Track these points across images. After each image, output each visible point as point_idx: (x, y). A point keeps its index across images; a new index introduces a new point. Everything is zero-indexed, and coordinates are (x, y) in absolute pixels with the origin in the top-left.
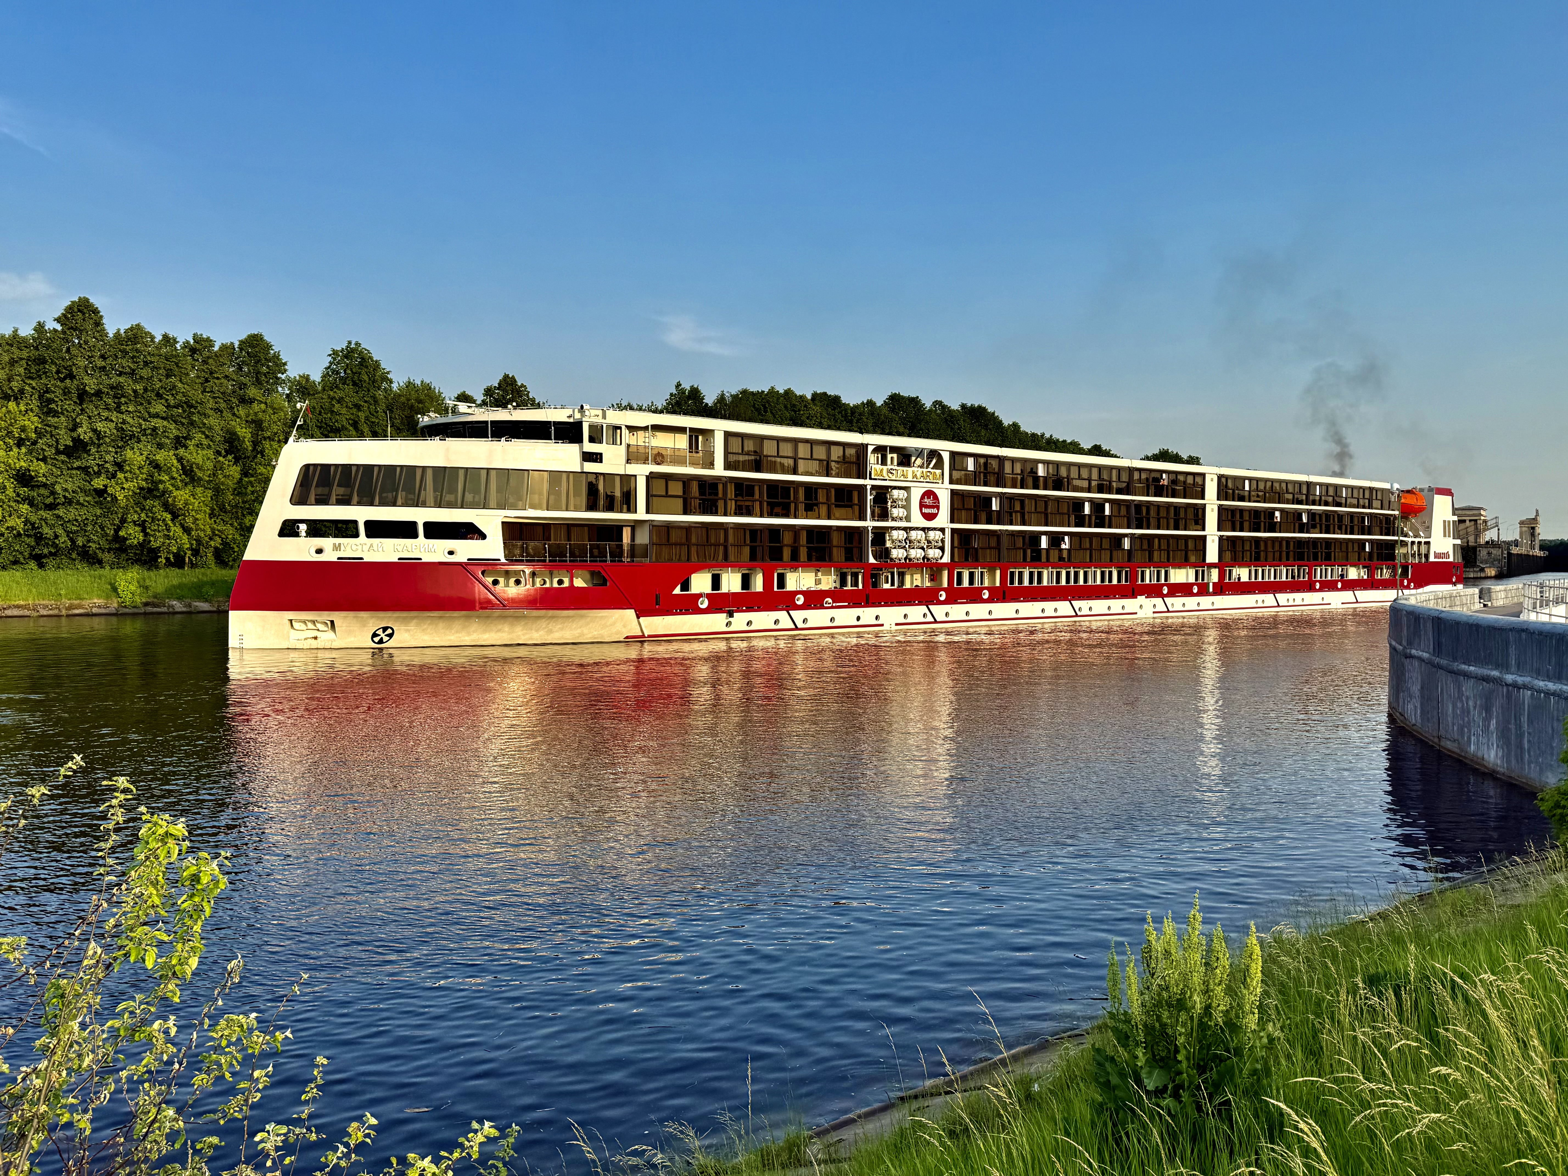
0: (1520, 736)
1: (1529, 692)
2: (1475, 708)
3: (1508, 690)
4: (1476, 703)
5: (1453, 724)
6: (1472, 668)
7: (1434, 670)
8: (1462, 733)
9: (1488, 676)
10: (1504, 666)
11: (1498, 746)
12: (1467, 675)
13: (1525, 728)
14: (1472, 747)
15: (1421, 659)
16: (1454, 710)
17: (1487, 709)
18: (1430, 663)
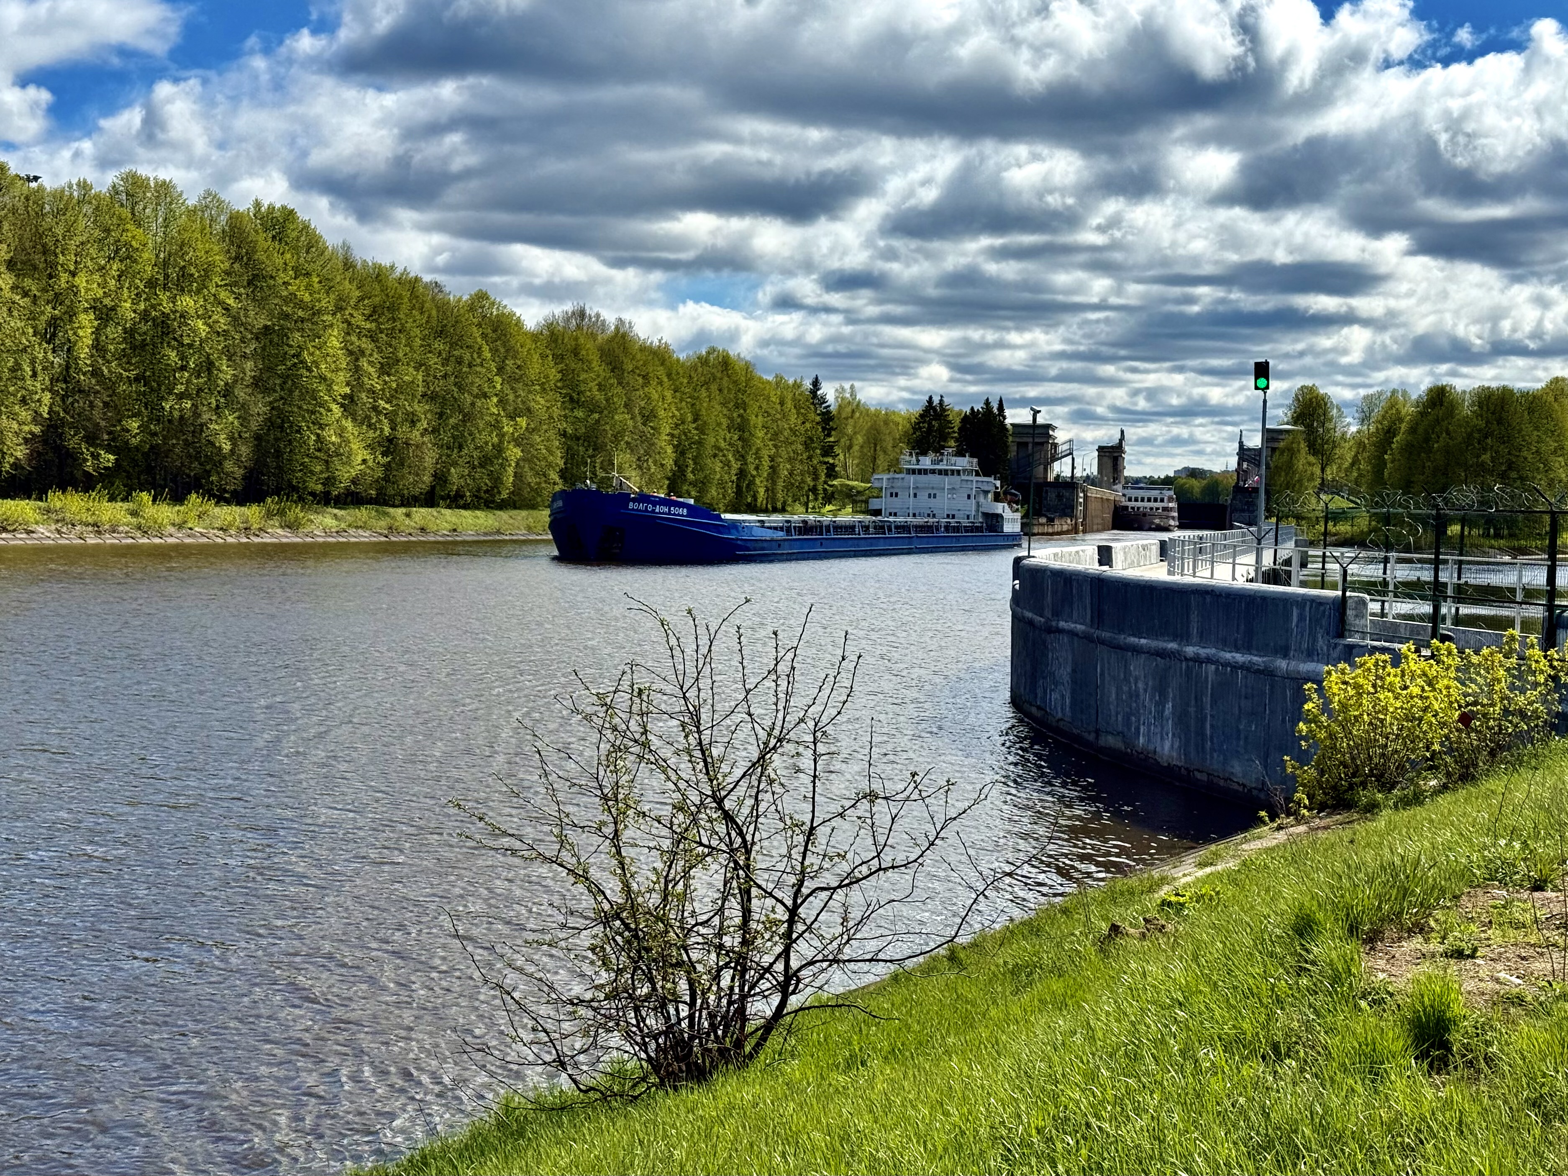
0: (1202, 721)
1: (1213, 667)
2: (1145, 691)
3: (1188, 666)
4: (1147, 684)
5: (1117, 714)
6: (1143, 641)
7: (1091, 645)
8: (1127, 723)
9: (1164, 650)
10: (1183, 637)
11: (1173, 735)
12: (1137, 650)
13: (1208, 710)
14: (1141, 740)
15: (1072, 633)
16: (1117, 694)
17: (1161, 690)
18: (1087, 638)
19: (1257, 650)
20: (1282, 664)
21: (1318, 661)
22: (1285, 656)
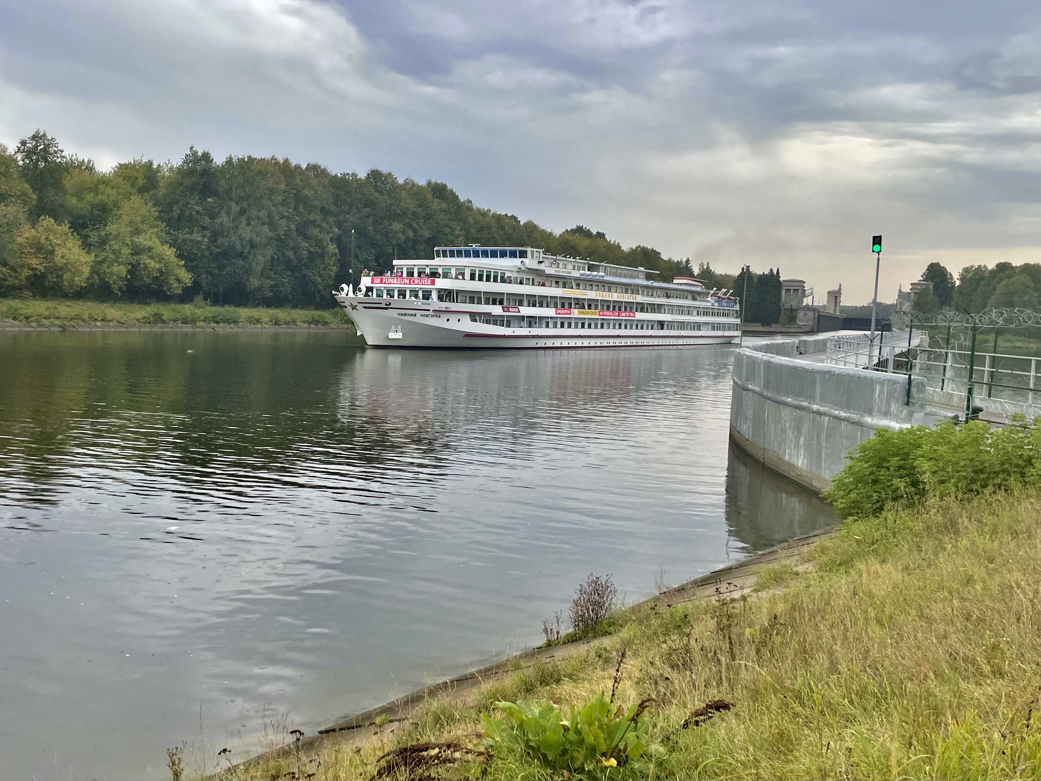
0: (820, 449)
1: (828, 418)
2: (790, 428)
3: (814, 416)
4: (791, 425)
5: (775, 440)
6: (790, 400)
7: (763, 399)
8: (780, 446)
9: (801, 405)
10: (812, 398)
11: (804, 456)
12: (785, 404)
13: (823, 444)
14: (787, 458)
15: (753, 391)
16: (775, 429)
17: (798, 429)
18: (761, 395)
19: (854, 410)
20: (868, 420)
21: (891, 419)
22: (871, 413)
